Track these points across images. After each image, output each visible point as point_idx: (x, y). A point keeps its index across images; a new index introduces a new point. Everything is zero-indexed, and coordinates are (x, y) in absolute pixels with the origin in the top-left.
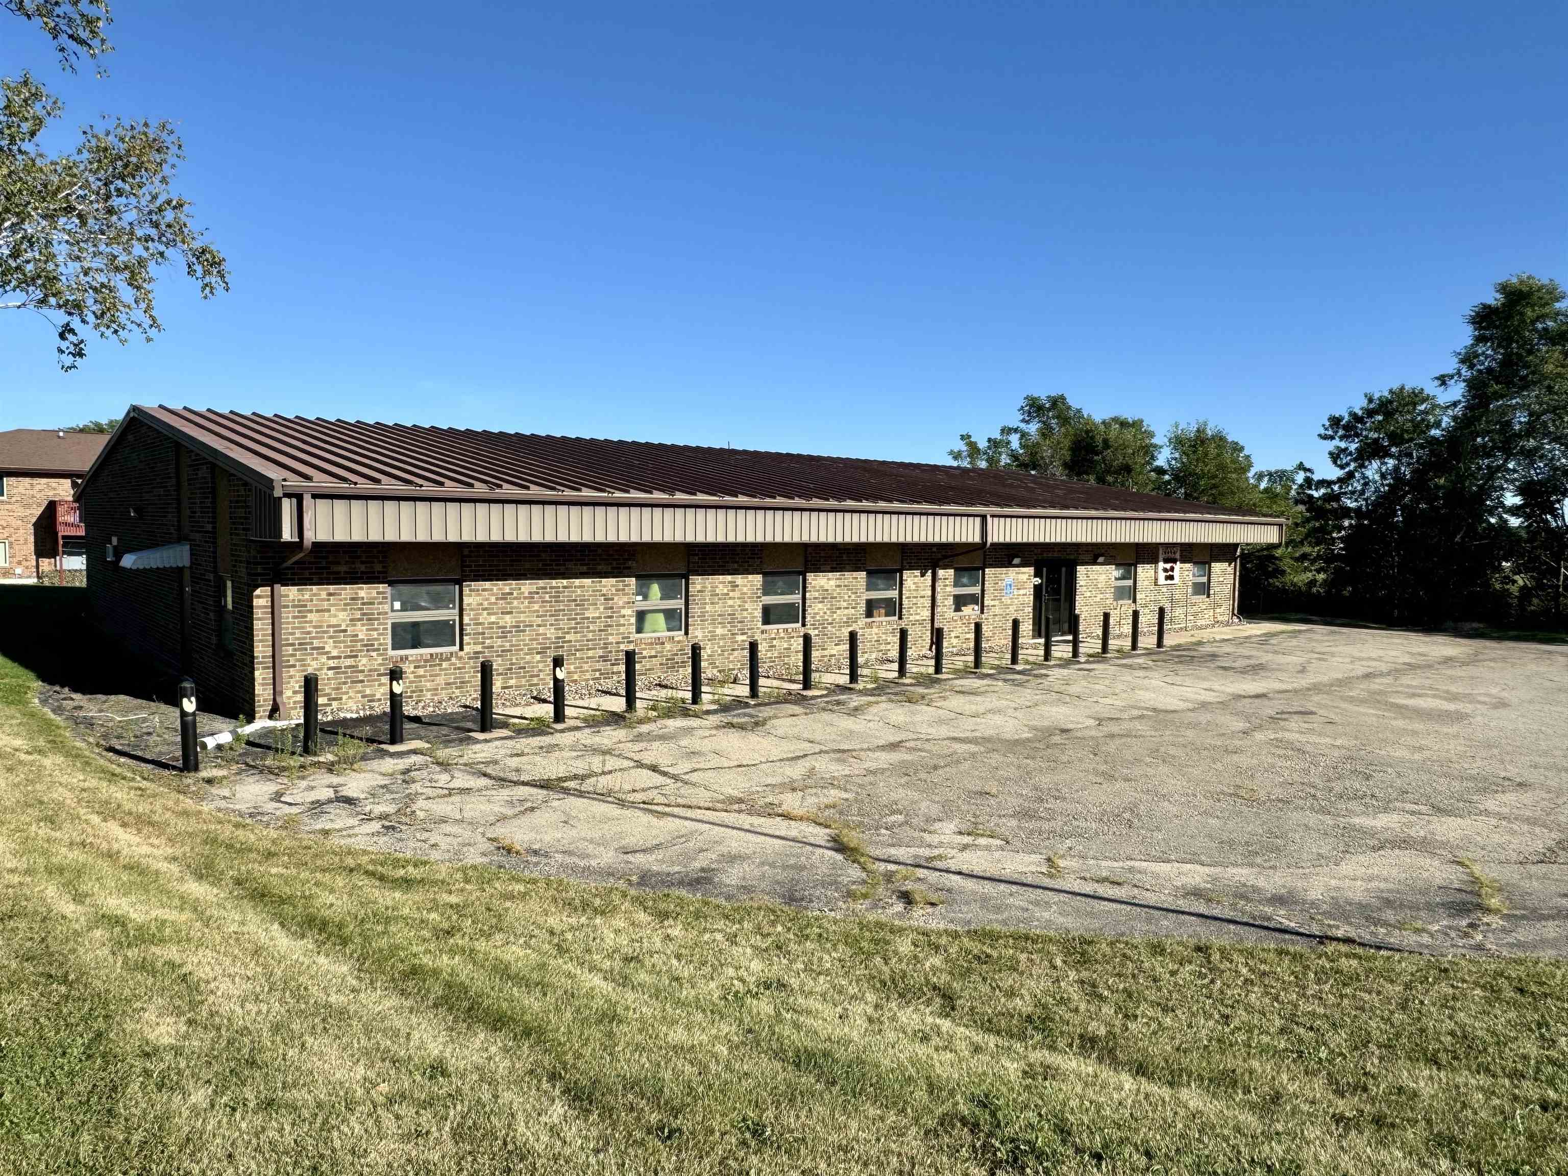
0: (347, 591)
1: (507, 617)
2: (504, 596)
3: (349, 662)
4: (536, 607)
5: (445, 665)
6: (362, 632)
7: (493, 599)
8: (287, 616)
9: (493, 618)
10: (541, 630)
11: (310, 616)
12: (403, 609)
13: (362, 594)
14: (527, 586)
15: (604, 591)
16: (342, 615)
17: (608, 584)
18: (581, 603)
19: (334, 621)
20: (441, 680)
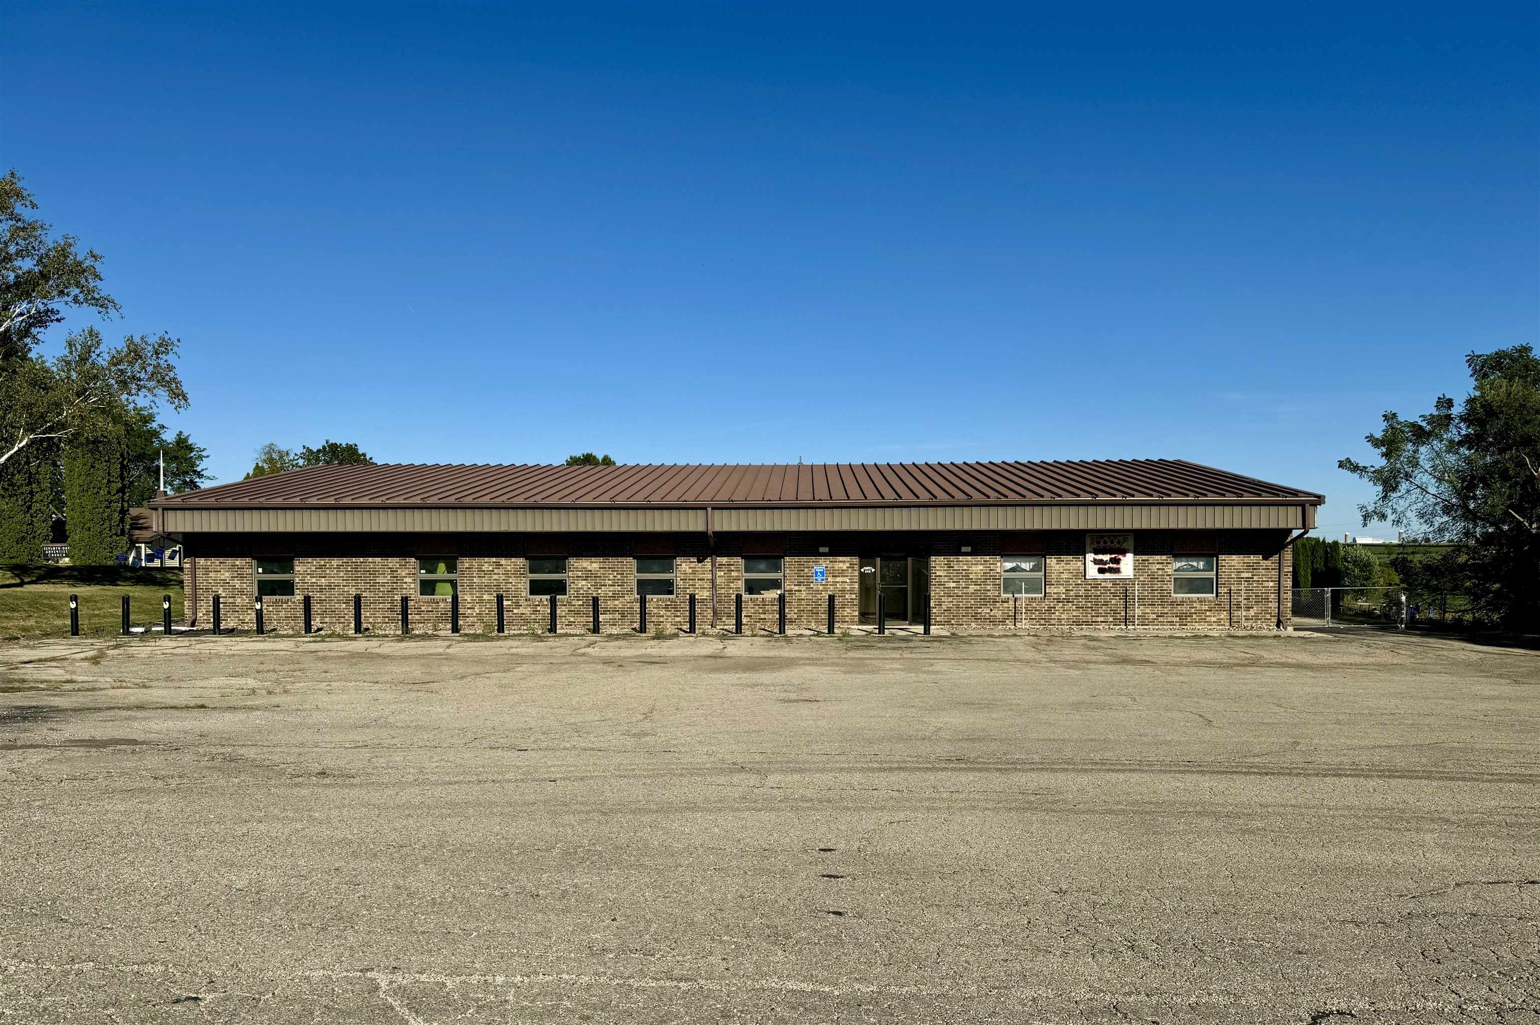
0: (230, 561)
1: (323, 579)
2: (321, 567)
3: (231, 600)
4: (342, 574)
5: (284, 606)
6: (237, 583)
7: (313, 568)
8: (199, 573)
9: (314, 580)
10: (346, 589)
11: (211, 574)
12: (263, 573)
13: (237, 563)
14: (335, 562)
15: (390, 565)
16: (227, 574)
17: (393, 562)
18: (374, 573)
19: (223, 577)
20: (282, 614)
